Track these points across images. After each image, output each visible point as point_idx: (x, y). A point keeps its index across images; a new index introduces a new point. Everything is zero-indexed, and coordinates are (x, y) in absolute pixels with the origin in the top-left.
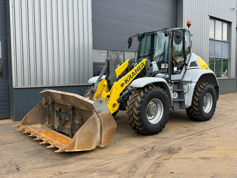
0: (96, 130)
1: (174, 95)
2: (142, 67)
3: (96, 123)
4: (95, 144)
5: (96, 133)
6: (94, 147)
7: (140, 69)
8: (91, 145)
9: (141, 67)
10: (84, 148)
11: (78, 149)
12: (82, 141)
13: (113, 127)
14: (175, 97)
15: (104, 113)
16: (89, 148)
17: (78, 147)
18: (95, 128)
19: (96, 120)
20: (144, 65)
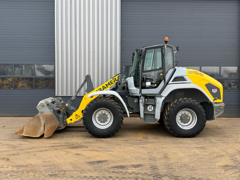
0: (40, 125)
1: (150, 108)
2: (115, 82)
3: (40, 120)
4: (39, 134)
5: (41, 126)
6: (38, 136)
7: (112, 84)
8: (36, 134)
9: (112, 82)
10: (30, 135)
11: (26, 135)
12: (29, 130)
13: (55, 125)
14: (150, 110)
15: (46, 114)
16: (35, 136)
17: (26, 133)
18: (39, 123)
19: (40, 118)
20: (117, 80)
